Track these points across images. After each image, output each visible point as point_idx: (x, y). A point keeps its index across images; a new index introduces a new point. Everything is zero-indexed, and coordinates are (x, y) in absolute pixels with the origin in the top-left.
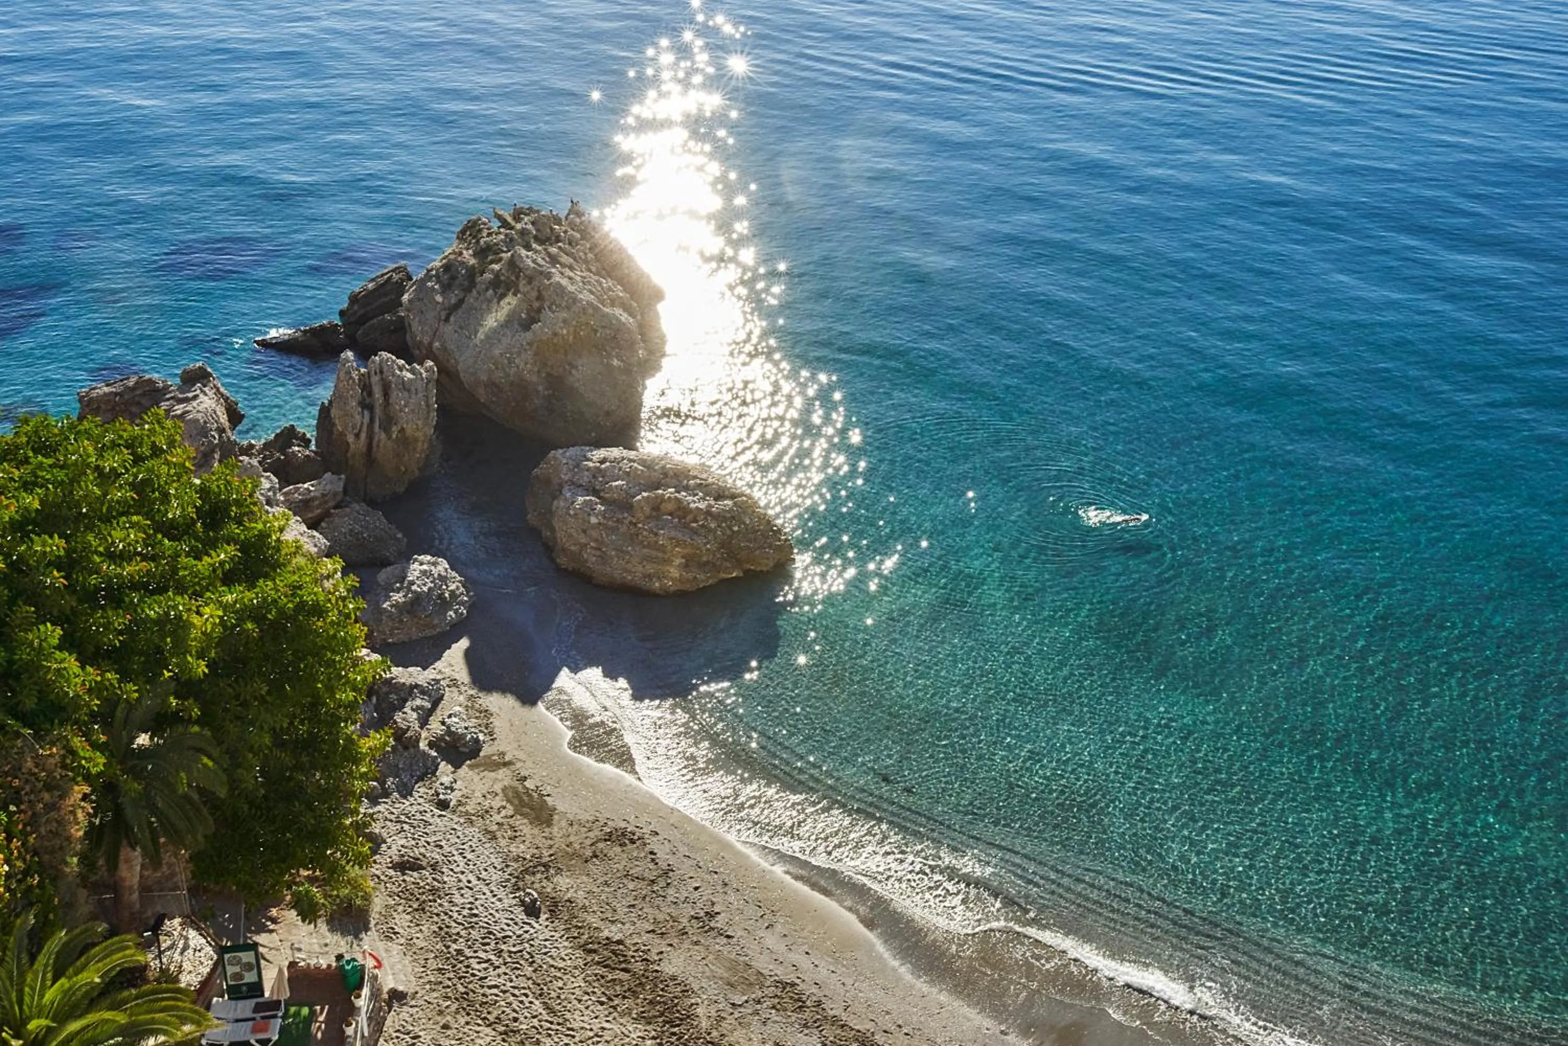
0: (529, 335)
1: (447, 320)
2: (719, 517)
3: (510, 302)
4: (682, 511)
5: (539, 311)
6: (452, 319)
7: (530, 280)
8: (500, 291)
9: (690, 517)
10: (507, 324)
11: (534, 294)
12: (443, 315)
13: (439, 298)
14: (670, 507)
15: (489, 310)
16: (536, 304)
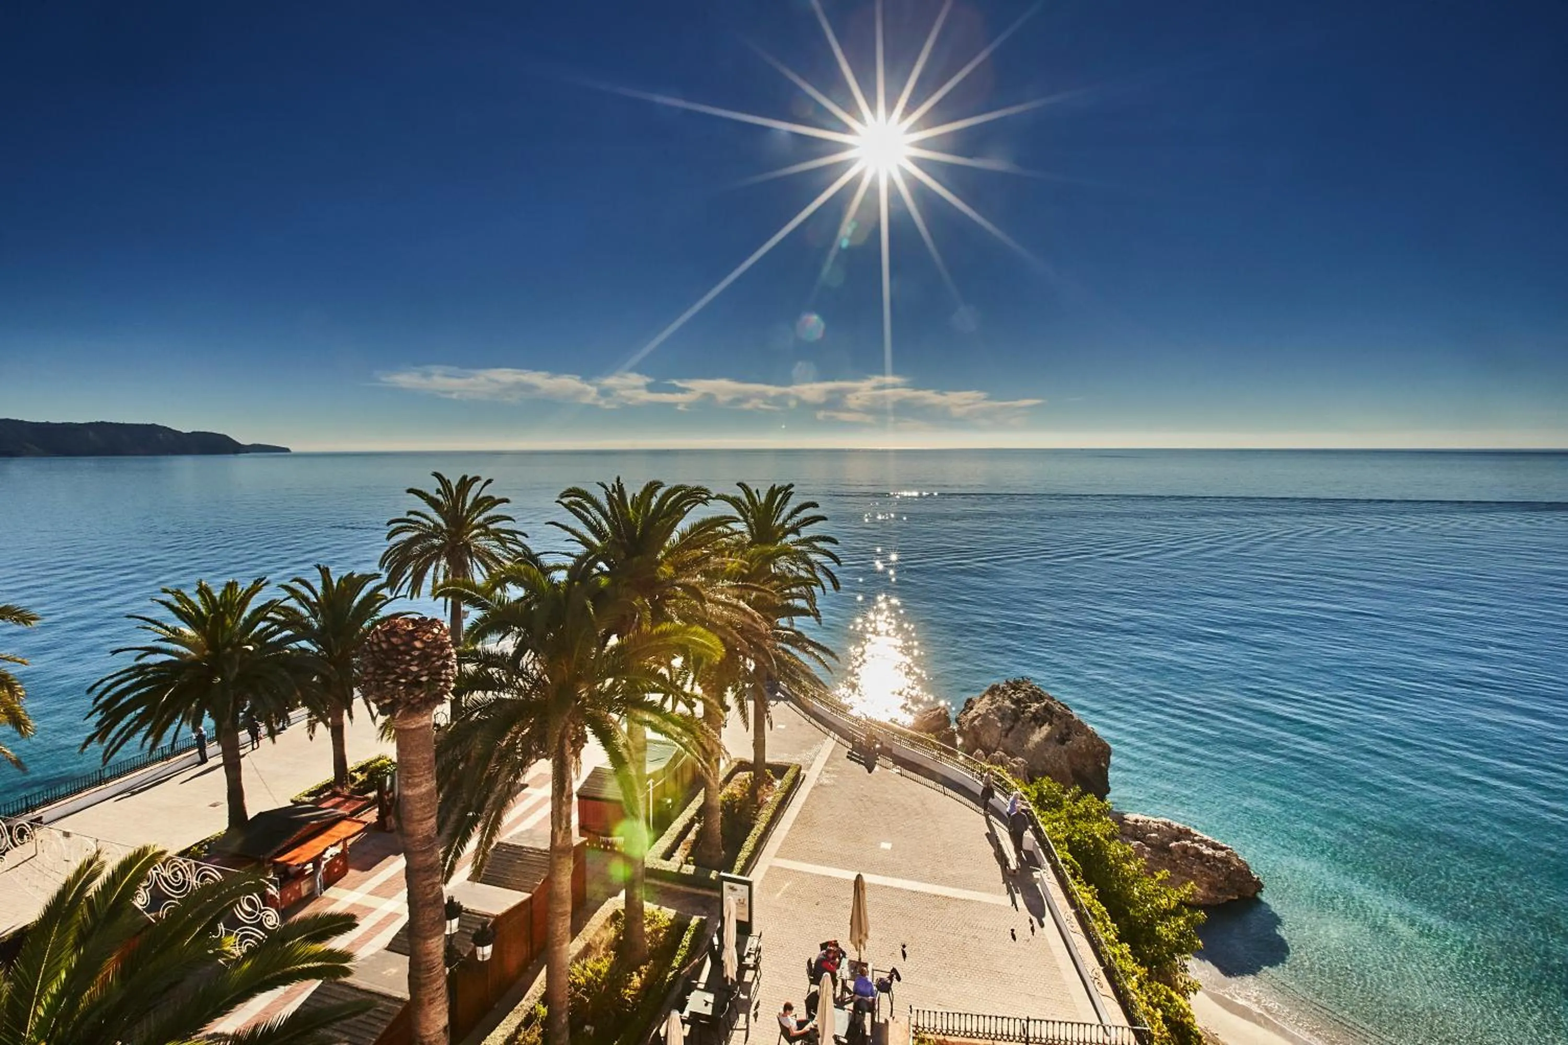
0: (1065, 747)
1: (1006, 736)
2: (1221, 860)
3: (1046, 729)
4: (1199, 855)
5: (1068, 734)
6: (1010, 735)
7: (1060, 718)
8: (1039, 723)
9: (1204, 860)
10: (1048, 738)
11: (1064, 726)
12: (1003, 733)
13: (999, 725)
14: (1192, 852)
15: (1034, 732)
16: (1065, 731)
